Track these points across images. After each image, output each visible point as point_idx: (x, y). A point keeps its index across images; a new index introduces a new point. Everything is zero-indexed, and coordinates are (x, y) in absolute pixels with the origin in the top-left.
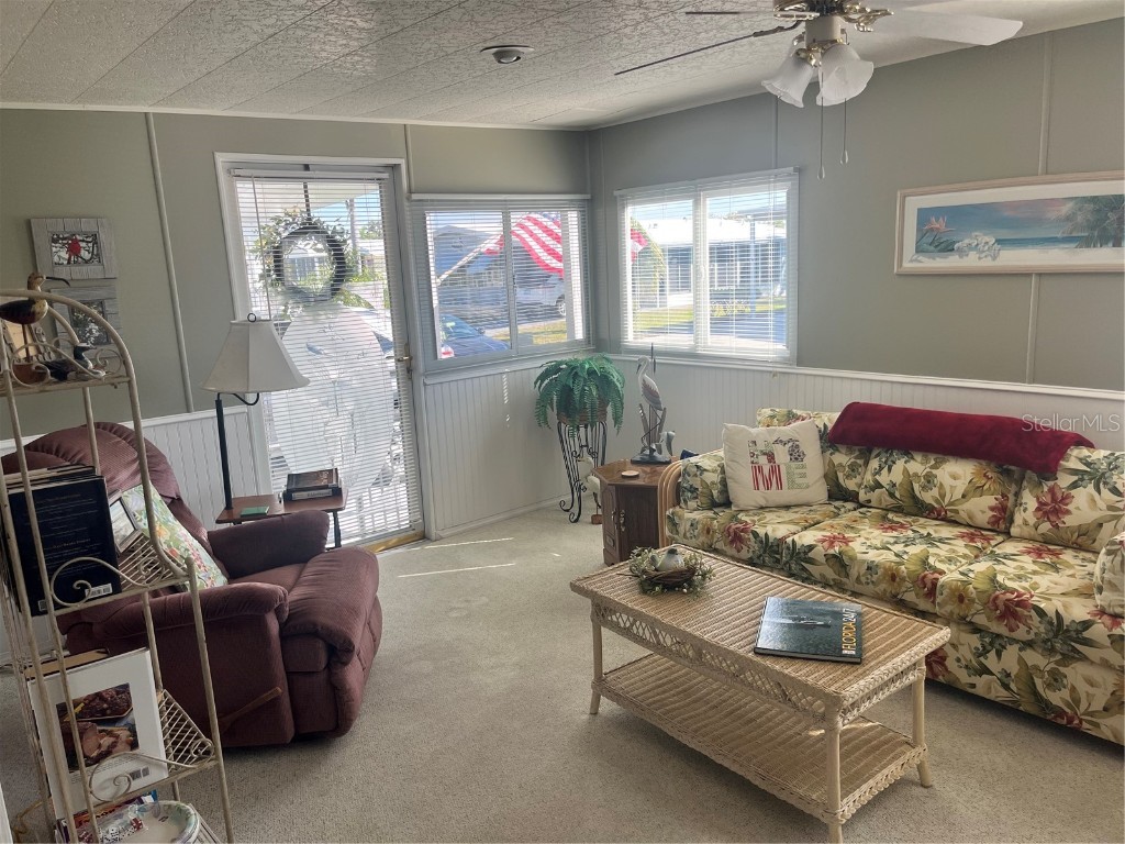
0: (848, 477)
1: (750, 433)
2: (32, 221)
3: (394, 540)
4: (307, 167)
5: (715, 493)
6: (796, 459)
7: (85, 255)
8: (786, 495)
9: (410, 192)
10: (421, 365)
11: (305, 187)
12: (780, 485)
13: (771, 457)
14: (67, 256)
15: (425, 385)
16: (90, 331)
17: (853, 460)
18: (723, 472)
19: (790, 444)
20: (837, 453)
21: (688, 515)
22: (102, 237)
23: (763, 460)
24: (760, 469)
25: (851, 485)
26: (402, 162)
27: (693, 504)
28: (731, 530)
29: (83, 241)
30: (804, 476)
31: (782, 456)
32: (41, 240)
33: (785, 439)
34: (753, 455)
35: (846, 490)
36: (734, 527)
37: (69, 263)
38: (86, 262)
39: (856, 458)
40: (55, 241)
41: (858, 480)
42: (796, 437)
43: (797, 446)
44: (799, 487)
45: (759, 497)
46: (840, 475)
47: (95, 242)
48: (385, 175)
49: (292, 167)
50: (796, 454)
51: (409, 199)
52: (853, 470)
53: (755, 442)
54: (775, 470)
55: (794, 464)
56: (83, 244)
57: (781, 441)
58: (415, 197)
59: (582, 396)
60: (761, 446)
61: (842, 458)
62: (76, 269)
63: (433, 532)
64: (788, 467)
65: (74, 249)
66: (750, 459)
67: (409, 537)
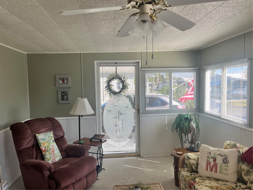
0: (245, 175)
1: (209, 149)
2: (56, 75)
3: (133, 155)
4: (116, 63)
5: (194, 167)
6: (225, 163)
7: (65, 82)
8: (218, 175)
9: (141, 68)
10: (141, 111)
11: (116, 67)
12: (216, 171)
13: (215, 160)
14: (62, 82)
15: (142, 116)
16: (65, 98)
17: (248, 169)
18: (198, 161)
19: (224, 157)
20: (243, 165)
21: (183, 173)
22: (69, 79)
23: (211, 160)
24: (210, 163)
25: (246, 178)
26: (140, 61)
27: (186, 169)
28: (190, 183)
29: (65, 79)
30: (227, 170)
31: (219, 160)
32: (57, 79)
33: (222, 154)
34: (208, 157)
35: (244, 180)
36: (191, 182)
37: (62, 84)
38: (65, 84)
39: (250, 168)
40: (60, 79)
41: (249, 177)
42: (227, 154)
43: (227, 158)
44: (224, 173)
45: (208, 173)
46: (243, 173)
47: (67, 80)
48: (136, 64)
49: (113, 63)
50: (225, 161)
51: (141, 70)
52: (248, 173)
53: (210, 153)
54: (215, 165)
55: (223, 165)
56: (65, 80)
57: (221, 155)
58: (142, 69)
59: (183, 125)
60: (212, 155)
61: (244, 167)
62: (63, 85)
63: (141, 155)
64: (221, 165)
65: (63, 81)
66: (206, 159)
67: (135, 155)
